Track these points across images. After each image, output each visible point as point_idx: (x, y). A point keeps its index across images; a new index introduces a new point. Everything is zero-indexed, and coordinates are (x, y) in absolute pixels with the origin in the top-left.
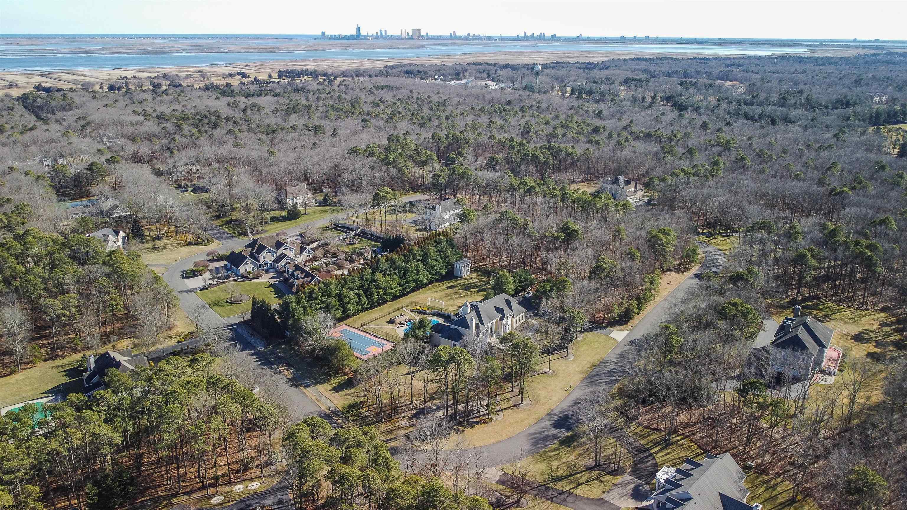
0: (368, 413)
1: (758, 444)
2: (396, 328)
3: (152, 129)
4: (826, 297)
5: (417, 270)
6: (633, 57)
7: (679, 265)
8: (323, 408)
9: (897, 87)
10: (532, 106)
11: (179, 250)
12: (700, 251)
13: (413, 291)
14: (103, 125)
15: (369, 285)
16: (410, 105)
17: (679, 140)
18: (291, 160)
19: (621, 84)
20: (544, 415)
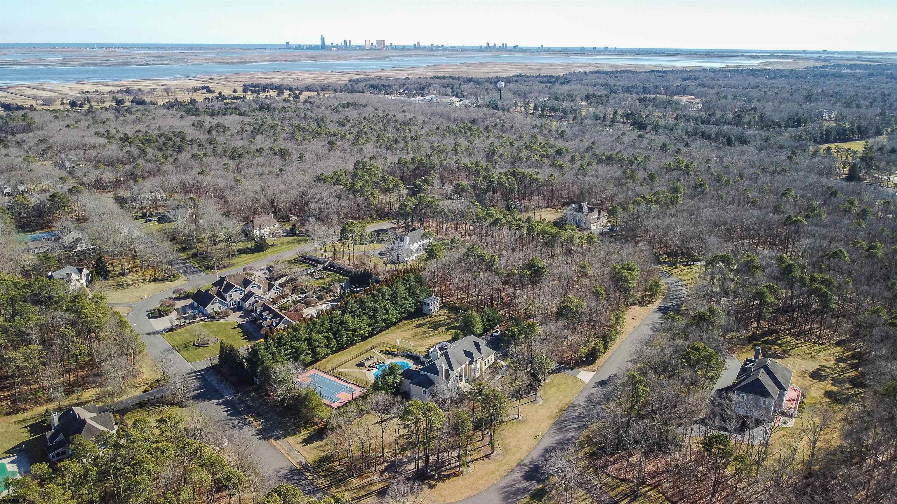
0: (339, 468)
1: (724, 494)
2: (366, 371)
3: (115, 153)
4: (784, 330)
5: (386, 309)
6: (593, 69)
7: (643, 297)
8: (294, 462)
9: (845, 103)
10: (496, 125)
11: (144, 287)
12: (663, 281)
13: (382, 330)
14: (64, 148)
15: (338, 327)
16: (376, 125)
17: (640, 163)
18: (257, 188)
19: (583, 100)
20: (514, 466)
